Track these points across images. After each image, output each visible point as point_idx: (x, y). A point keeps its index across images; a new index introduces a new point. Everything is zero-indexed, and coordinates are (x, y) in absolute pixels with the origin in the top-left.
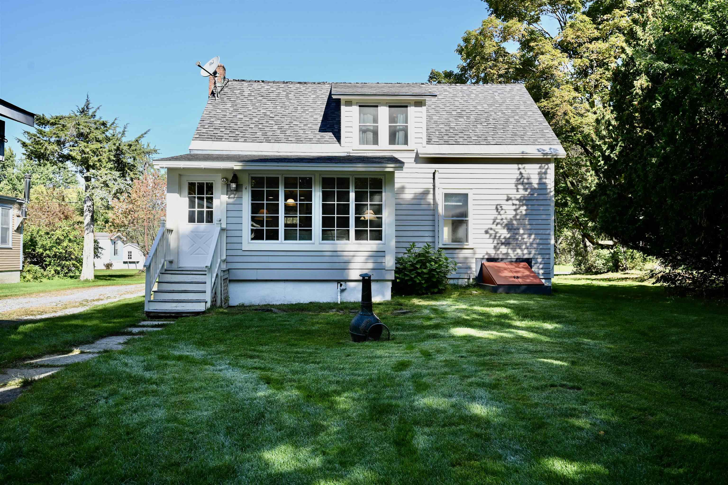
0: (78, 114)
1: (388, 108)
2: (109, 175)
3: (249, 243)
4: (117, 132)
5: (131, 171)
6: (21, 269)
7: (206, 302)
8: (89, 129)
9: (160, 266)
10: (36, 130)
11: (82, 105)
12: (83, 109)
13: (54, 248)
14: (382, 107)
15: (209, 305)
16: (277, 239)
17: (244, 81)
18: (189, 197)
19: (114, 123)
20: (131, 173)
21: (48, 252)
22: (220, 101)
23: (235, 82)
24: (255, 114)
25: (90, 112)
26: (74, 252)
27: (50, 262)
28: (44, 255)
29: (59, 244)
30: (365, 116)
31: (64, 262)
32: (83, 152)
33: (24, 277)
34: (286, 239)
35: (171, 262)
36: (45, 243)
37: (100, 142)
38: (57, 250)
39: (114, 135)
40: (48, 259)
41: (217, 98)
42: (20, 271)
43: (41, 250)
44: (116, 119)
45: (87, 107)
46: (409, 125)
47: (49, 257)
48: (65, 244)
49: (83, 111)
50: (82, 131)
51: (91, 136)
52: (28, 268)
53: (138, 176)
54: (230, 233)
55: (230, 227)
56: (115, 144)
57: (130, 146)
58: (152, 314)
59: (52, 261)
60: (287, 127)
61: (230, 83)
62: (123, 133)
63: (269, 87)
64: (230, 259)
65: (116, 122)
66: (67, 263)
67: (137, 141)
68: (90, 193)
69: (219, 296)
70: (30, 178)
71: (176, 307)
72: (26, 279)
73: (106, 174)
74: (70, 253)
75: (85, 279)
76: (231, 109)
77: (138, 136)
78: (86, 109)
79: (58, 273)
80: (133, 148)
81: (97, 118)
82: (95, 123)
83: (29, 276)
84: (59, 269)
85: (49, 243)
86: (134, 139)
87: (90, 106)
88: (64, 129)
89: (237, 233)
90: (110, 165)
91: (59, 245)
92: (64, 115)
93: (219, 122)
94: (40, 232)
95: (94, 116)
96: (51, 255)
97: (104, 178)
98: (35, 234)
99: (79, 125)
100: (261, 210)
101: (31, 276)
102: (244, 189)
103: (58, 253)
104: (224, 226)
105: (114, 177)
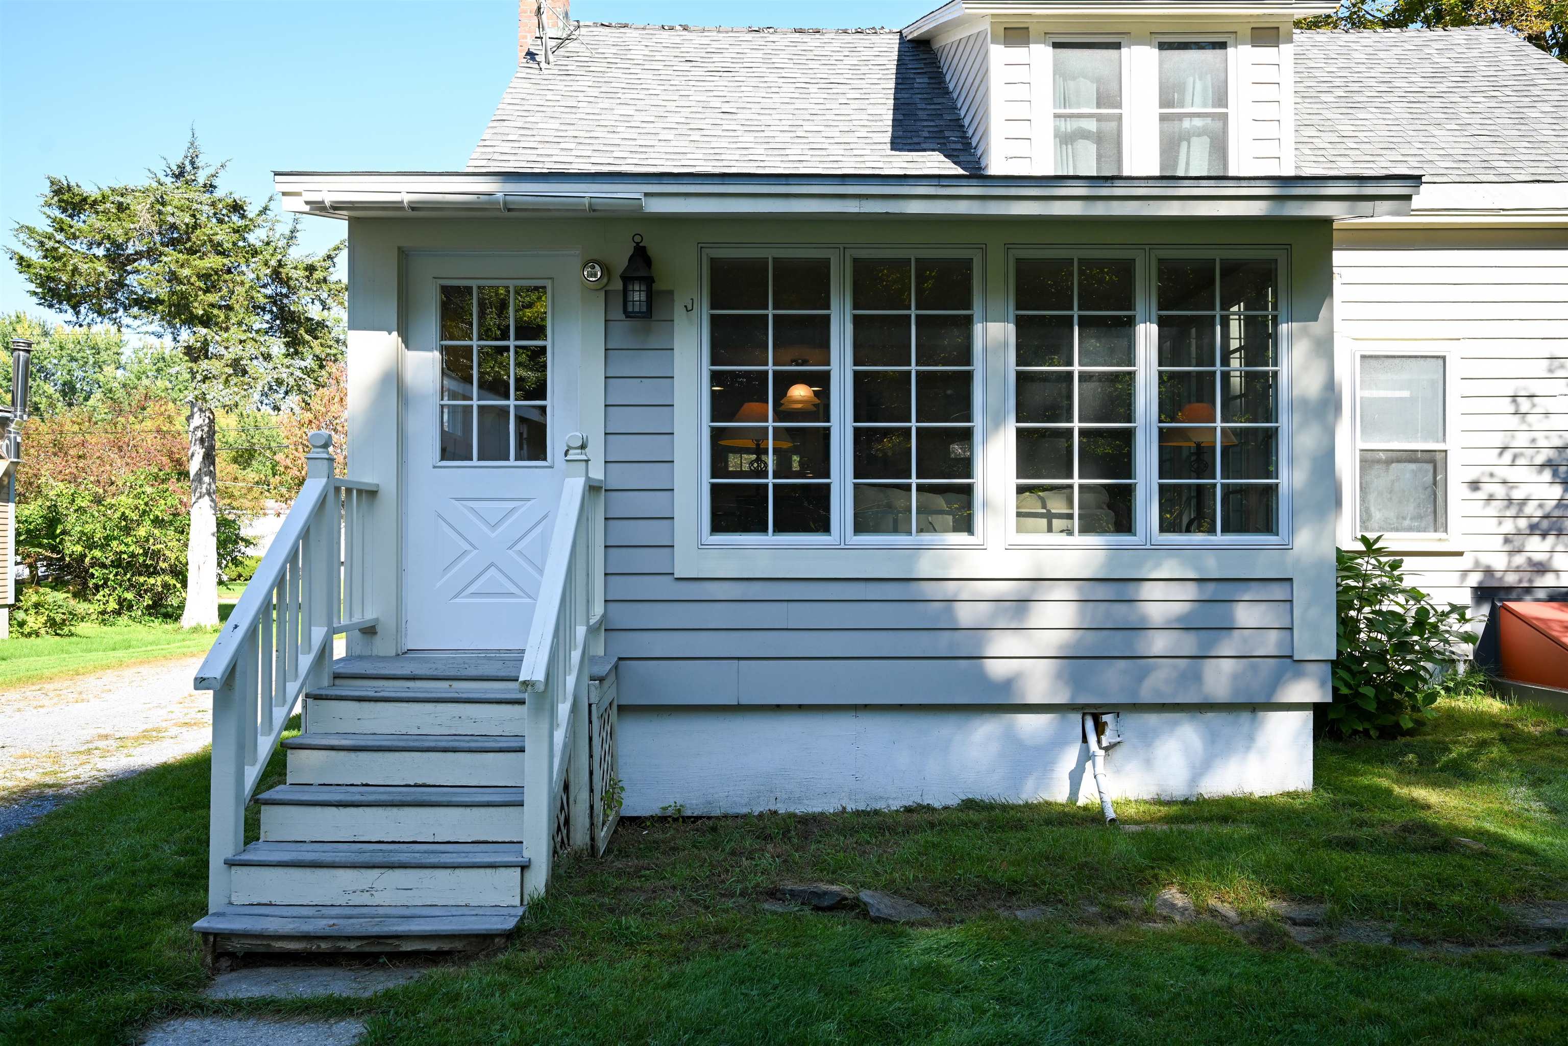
0: (169, 180)
1: (1156, 51)
2: (249, 345)
3: (702, 546)
4: (277, 235)
5: (316, 338)
6: (11, 601)
7: (524, 868)
8: (194, 216)
9: (305, 661)
10: (49, 221)
11: (175, 160)
12: (181, 167)
13: (114, 544)
14: (1135, 48)
15: (538, 880)
16: (824, 527)
17: (625, 26)
18: (445, 350)
19: (266, 209)
20: (315, 343)
21: (97, 553)
22: (556, 72)
23: (601, 29)
24: (671, 106)
25: (202, 177)
26: (168, 553)
27: (106, 580)
28: (87, 560)
29: (127, 531)
30: (1071, 84)
31: (142, 579)
32: (173, 277)
33: (22, 624)
34: (860, 527)
35: (369, 631)
36: (88, 528)
37: (223, 253)
38: (123, 548)
39: (268, 244)
40: (97, 572)
41: (543, 65)
42: (9, 606)
43: (79, 549)
44: (271, 199)
45: (192, 163)
46: (1231, 110)
47: (103, 566)
48: (142, 532)
49: (180, 174)
50: (171, 219)
51: (198, 236)
52: (35, 598)
53: (333, 351)
54: (624, 505)
55: (622, 477)
56: (266, 264)
57: (311, 269)
58: (236, 946)
59: (111, 576)
60: (786, 137)
61: (583, 31)
62: (292, 236)
63: (705, 41)
64: (624, 616)
65: (272, 205)
66: (152, 581)
67: (329, 257)
68: (196, 392)
69: (581, 797)
70: (28, 351)
71: (370, 890)
72: (27, 630)
73: (241, 342)
74: (156, 555)
75: (194, 624)
76: (595, 92)
77: (332, 246)
78: (188, 167)
79: (130, 607)
80: (318, 275)
81: (219, 194)
82: (213, 204)
83: (34, 622)
84: (129, 596)
85: (99, 529)
86: (322, 253)
87: (199, 162)
88: (122, 216)
89: (651, 504)
90: (259, 322)
91: (128, 534)
92: (131, 186)
93: (557, 126)
94: (79, 502)
95: (210, 187)
96: (108, 562)
97: (236, 350)
98: (63, 503)
99: (163, 204)
100: (752, 407)
101: (43, 619)
102: (679, 313)
103: (125, 556)
104: (597, 473)
105: (263, 349)
